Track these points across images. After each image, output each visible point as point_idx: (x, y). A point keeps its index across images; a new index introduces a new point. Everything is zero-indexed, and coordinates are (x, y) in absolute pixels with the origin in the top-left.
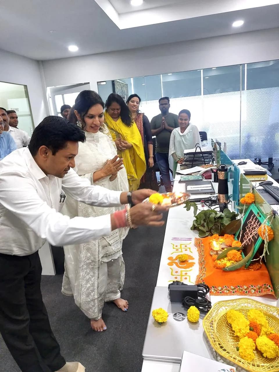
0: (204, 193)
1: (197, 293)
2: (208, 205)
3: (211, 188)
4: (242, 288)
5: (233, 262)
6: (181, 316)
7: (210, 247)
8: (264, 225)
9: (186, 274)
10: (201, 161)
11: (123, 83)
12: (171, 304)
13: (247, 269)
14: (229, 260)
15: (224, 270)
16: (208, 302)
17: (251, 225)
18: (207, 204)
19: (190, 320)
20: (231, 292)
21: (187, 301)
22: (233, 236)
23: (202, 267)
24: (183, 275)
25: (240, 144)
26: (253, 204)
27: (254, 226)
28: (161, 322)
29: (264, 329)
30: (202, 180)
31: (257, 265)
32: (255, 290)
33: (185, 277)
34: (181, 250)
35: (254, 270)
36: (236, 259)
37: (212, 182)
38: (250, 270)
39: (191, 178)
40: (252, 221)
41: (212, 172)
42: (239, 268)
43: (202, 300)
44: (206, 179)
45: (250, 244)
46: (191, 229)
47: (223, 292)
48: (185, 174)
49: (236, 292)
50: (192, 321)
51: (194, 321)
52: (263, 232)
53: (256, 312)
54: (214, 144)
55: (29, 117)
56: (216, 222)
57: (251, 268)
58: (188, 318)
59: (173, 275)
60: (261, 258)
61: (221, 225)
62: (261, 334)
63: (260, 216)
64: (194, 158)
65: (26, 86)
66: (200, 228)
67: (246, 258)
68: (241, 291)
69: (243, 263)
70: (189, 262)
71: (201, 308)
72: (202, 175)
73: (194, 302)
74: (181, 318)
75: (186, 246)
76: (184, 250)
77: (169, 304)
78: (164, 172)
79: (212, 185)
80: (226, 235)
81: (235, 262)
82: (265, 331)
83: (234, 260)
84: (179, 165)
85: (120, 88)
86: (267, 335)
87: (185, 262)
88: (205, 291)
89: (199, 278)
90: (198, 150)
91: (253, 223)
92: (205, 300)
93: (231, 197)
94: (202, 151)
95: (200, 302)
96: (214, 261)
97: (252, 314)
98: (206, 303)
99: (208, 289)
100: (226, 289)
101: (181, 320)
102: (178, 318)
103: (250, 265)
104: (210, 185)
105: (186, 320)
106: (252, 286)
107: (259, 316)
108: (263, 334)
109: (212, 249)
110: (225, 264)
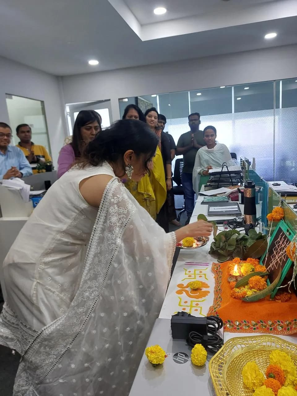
0: (228, 215)
1: (206, 327)
2: (232, 228)
3: (237, 209)
4: (265, 323)
5: (255, 290)
6: (184, 357)
7: (228, 272)
8: (294, 242)
9: (197, 304)
10: (229, 182)
11: (148, 102)
12: (173, 341)
13: (273, 299)
14: (251, 288)
15: (244, 301)
16: (219, 339)
17: (278, 246)
18: (231, 226)
19: (194, 362)
20: (252, 328)
21: (192, 337)
22: (257, 260)
23: (217, 297)
24: (193, 306)
25: (274, 167)
26: (281, 220)
27: (283, 246)
28: (155, 363)
29: (290, 378)
30: (227, 201)
31: (286, 295)
32: (282, 327)
33: (196, 308)
34: (195, 276)
35: (282, 302)
36: (260, 286)
37: (239, 203)
38: (277, 301)
39: (215, 199)
40: (281, 240)
41: (240, 193)
42: (262, 297)
43: (212, 337)
44: (232, 201)
45: (277, 268)
46: (210, 253)
47: (241, 328)
48: (209, 195)
49: (257, 328)
50: (197, 364)
51: (199, 365)
52: (292, 251)
53: (281, 354)
54: (242, 163)
55: (45, 136)
56: (238, 244)
57: (278, 298)
58: (191, 360)
59: (181, 306)
60: (290, 284)
61: (244, 248)
62: (286, 383)
63: (290, 234)
64: (220, 179)
65: (42, 102)
66: (219, 251)
67: (271, 286)
68: (264, 328)
69: (267, 292)
70: (202, 290)
71: (210, 347)
72: (229, 196)
73: (201, 338)
74: (183, 360)
75: (201, 272)
76: (197, 277)
77: (170, 340)
78: (188, 195)
79: (238, 206)
80: (249, 259)
81: (258, 291)
82: (291, 380)
83: (256, 288)
84: (203, 186)
85: (145, 108)
86: (294, 385)
87: (198, 290)
88: (217, 325)
89: (213, 310)
90: (225, 170)
91: (281, 243)
92: (215, 337)
93: (260, 219)
94: (229, 171)
95: (209, 339)
96: (232, 289)
97: (275, 357)
98: (217, 340)
99: (220, 324)
100: (246, 325)
101: (183, 362)
102: (179, 359)
103: (276, 295)
104: (237, 206)
105: (189, 363)
106: (279, 322)
107: (284, 360)
108: (289, 384)
109: (230, 275)
110: (245, 293)
